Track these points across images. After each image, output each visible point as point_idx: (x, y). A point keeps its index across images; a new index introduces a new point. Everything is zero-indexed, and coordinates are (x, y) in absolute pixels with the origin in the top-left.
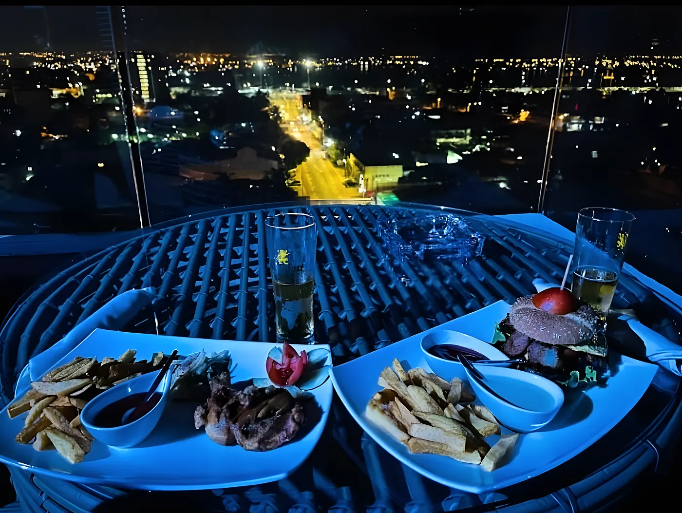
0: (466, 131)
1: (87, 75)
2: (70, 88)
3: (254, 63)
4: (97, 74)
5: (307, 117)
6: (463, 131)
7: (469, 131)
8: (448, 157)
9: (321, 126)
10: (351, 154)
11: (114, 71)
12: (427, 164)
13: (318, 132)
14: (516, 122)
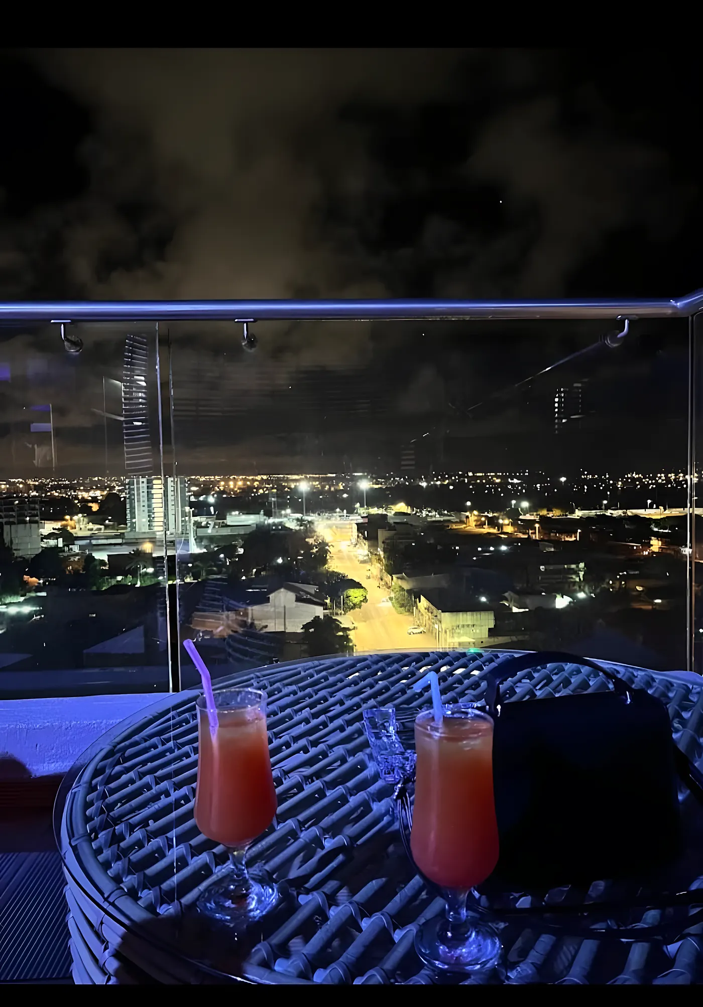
0: (578, 567)
1: (90, 504)
2: (66, 520)
3: (295, 486)
4: (102, 504)
5: (363, 549)
6: (573, 566)
7: (582, 565)
8: (557, 599)
9: (380, 560)
10: (422, 597)
11: (122, 499)
12: (527, 610)
13: (376, 568)
14: (646, 553)
